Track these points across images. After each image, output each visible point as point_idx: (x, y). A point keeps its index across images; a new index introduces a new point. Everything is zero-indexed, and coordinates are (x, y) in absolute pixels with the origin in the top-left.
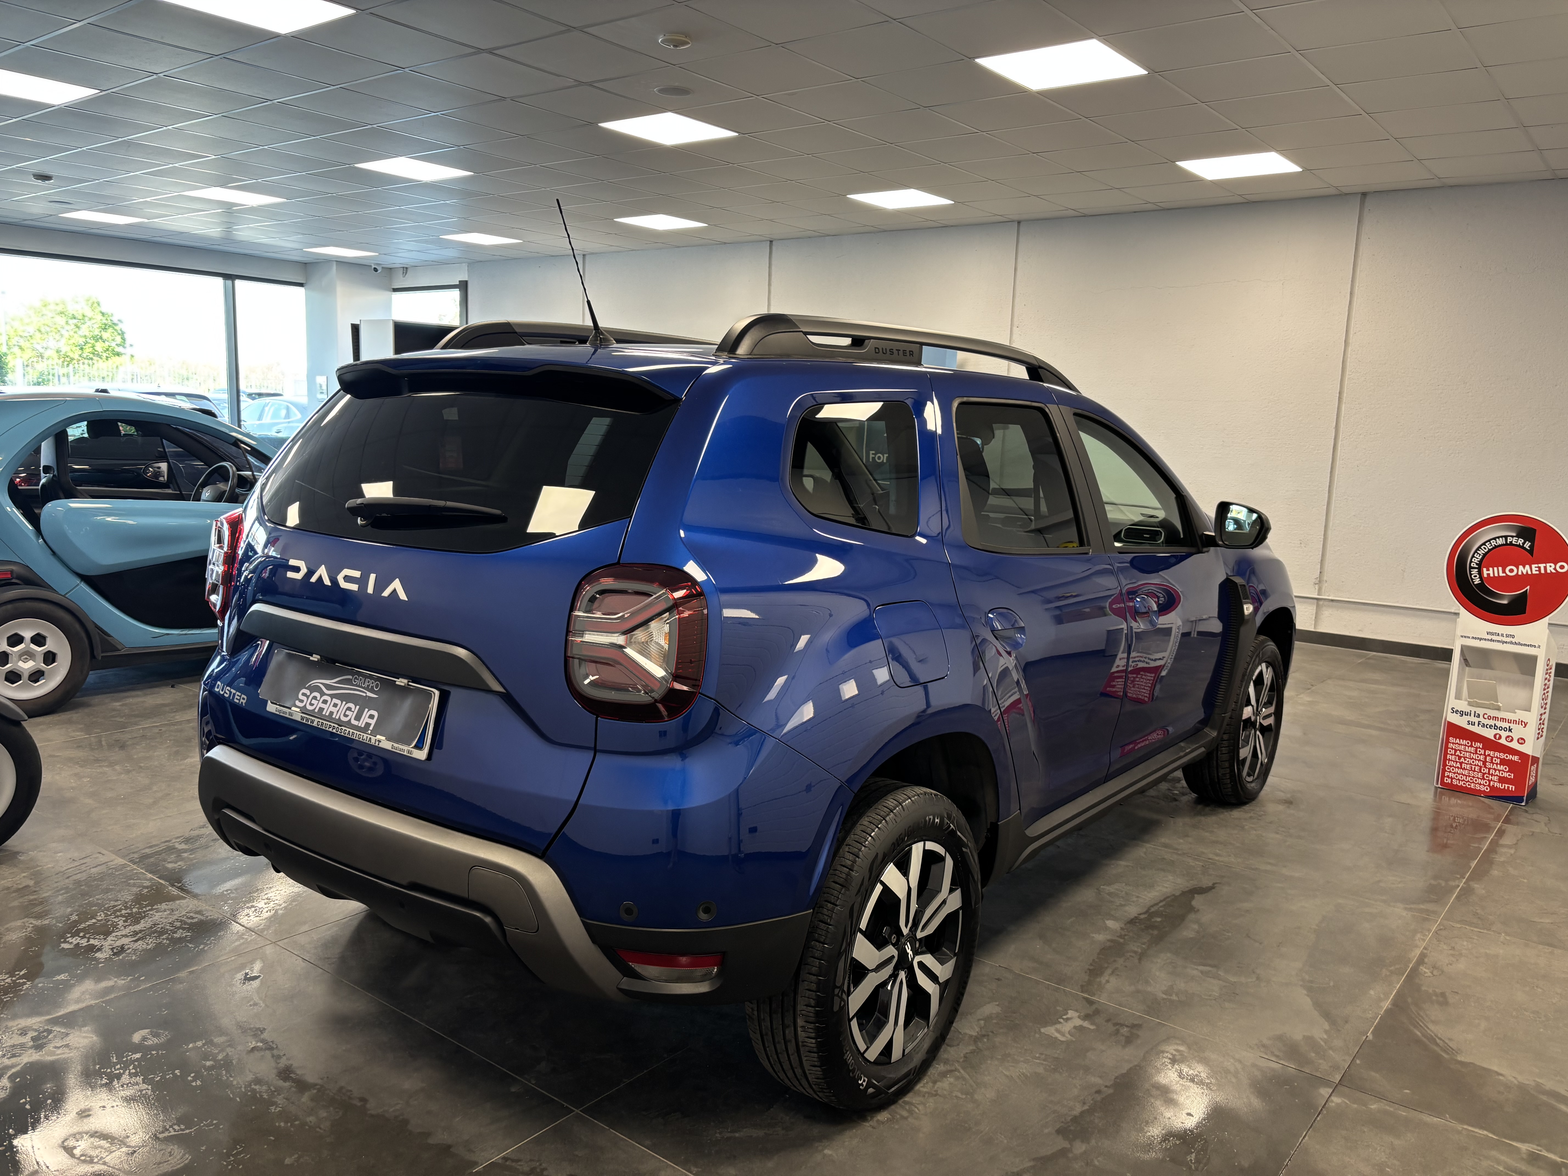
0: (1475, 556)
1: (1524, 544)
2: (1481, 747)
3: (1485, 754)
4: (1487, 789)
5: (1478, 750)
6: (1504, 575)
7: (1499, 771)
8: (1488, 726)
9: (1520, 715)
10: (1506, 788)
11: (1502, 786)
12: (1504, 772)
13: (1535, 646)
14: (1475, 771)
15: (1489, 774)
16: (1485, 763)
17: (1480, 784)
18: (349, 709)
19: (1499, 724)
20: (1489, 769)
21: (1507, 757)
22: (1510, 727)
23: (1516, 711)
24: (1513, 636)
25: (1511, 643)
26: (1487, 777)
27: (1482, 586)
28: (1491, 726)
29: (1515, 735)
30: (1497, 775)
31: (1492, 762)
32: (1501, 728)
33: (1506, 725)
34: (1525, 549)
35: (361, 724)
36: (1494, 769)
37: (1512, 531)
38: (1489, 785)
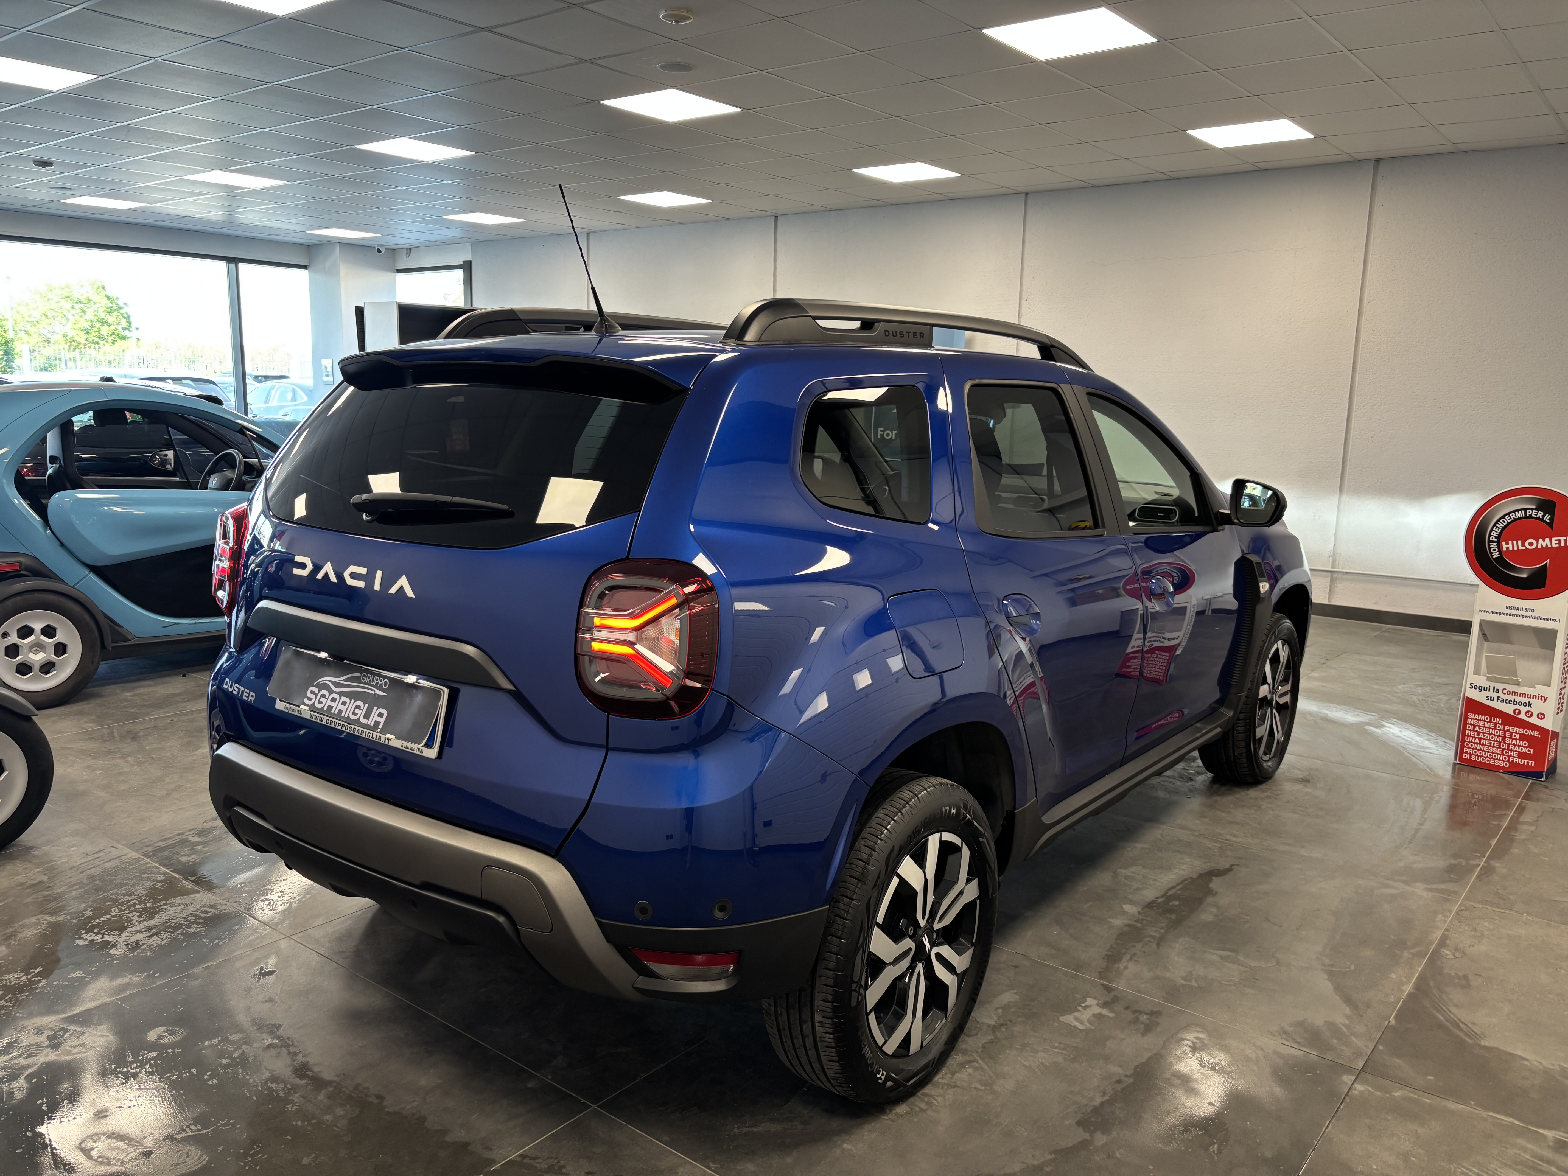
0: (1494, 529)
1: (1543, 516)
2: (1500, 722)
3: (1504, 730)
4: (1506, 764)
5: (1498, 725)
6: (1524, 548)
7: (1519, 746)
8: (1507, 701)
9: (1540, 690)
10: (1526, 764)
11: (1521, 762)
12: (1524, 747)
13: (1555, 620)
14: (1493, 747)
15: (1508, 749)
16: (1504, 738)
17: (1500, 760)
18: (358, 707)
19: (1518, 699)
20: (1509, 744)
21: (1526, 732)
22: (1529, 702)
23: (1536, 685)
24: (1533, 611)
25: (1530, 617)
26: (1506, 752)
27: (1500, 559)
28: (1510, 702)
29: (1535, 710)
30: (1516, 751)
31: (1511, 738)
32: (1520, 704)
33: (1526, 700)
34: (1545, 522)
35: (371, 722)
36: (1514, 744)
37: (1531, 504)
38: (1508, 761)
